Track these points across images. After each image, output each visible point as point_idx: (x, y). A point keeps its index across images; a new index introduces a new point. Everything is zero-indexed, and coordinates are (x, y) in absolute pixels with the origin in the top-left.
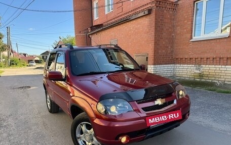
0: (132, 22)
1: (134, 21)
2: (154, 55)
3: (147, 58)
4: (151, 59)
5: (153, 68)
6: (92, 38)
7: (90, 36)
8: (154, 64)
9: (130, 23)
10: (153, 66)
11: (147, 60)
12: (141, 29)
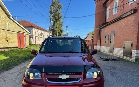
0: (124, 19)
1: (126, 18)
2: (137, 43)
3: (132, 44)
4: (135, 46)
5: (135, 53)
6: (102, 31)
7: (101, 29)
8: (137, 49)
9: (123, 20)
10: (135, 51)
11: (132, 46)
12: (130, 24)
